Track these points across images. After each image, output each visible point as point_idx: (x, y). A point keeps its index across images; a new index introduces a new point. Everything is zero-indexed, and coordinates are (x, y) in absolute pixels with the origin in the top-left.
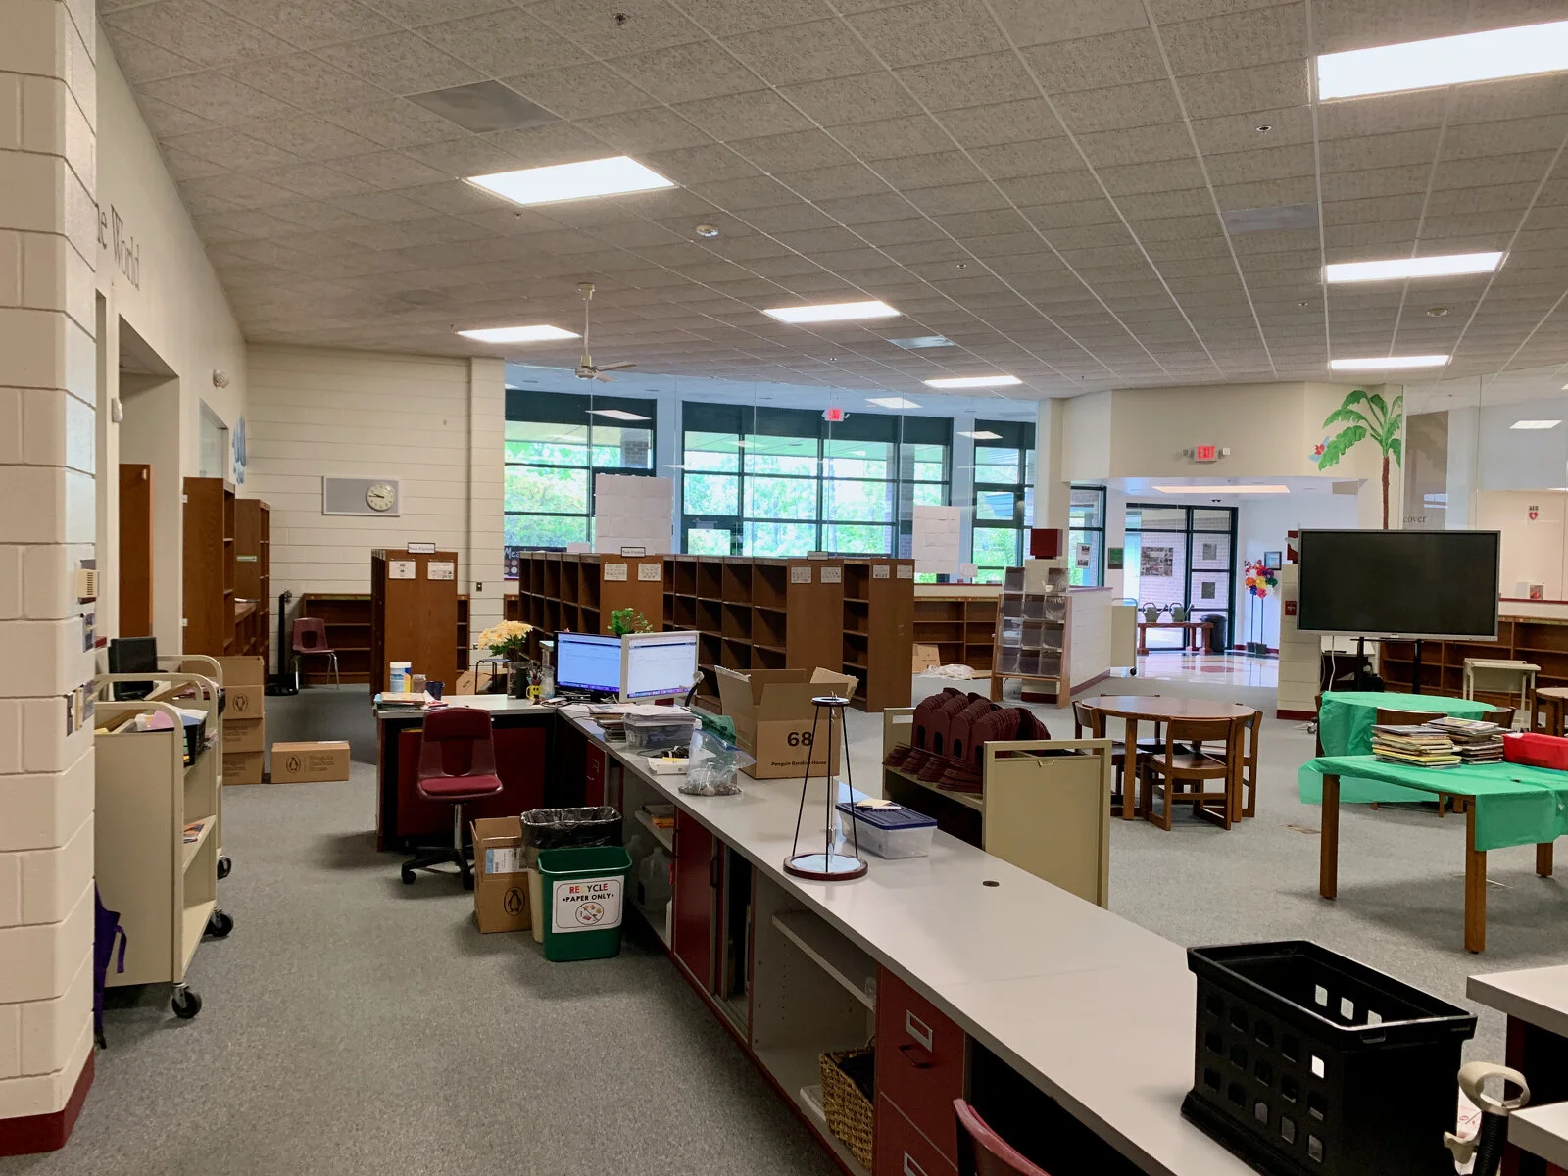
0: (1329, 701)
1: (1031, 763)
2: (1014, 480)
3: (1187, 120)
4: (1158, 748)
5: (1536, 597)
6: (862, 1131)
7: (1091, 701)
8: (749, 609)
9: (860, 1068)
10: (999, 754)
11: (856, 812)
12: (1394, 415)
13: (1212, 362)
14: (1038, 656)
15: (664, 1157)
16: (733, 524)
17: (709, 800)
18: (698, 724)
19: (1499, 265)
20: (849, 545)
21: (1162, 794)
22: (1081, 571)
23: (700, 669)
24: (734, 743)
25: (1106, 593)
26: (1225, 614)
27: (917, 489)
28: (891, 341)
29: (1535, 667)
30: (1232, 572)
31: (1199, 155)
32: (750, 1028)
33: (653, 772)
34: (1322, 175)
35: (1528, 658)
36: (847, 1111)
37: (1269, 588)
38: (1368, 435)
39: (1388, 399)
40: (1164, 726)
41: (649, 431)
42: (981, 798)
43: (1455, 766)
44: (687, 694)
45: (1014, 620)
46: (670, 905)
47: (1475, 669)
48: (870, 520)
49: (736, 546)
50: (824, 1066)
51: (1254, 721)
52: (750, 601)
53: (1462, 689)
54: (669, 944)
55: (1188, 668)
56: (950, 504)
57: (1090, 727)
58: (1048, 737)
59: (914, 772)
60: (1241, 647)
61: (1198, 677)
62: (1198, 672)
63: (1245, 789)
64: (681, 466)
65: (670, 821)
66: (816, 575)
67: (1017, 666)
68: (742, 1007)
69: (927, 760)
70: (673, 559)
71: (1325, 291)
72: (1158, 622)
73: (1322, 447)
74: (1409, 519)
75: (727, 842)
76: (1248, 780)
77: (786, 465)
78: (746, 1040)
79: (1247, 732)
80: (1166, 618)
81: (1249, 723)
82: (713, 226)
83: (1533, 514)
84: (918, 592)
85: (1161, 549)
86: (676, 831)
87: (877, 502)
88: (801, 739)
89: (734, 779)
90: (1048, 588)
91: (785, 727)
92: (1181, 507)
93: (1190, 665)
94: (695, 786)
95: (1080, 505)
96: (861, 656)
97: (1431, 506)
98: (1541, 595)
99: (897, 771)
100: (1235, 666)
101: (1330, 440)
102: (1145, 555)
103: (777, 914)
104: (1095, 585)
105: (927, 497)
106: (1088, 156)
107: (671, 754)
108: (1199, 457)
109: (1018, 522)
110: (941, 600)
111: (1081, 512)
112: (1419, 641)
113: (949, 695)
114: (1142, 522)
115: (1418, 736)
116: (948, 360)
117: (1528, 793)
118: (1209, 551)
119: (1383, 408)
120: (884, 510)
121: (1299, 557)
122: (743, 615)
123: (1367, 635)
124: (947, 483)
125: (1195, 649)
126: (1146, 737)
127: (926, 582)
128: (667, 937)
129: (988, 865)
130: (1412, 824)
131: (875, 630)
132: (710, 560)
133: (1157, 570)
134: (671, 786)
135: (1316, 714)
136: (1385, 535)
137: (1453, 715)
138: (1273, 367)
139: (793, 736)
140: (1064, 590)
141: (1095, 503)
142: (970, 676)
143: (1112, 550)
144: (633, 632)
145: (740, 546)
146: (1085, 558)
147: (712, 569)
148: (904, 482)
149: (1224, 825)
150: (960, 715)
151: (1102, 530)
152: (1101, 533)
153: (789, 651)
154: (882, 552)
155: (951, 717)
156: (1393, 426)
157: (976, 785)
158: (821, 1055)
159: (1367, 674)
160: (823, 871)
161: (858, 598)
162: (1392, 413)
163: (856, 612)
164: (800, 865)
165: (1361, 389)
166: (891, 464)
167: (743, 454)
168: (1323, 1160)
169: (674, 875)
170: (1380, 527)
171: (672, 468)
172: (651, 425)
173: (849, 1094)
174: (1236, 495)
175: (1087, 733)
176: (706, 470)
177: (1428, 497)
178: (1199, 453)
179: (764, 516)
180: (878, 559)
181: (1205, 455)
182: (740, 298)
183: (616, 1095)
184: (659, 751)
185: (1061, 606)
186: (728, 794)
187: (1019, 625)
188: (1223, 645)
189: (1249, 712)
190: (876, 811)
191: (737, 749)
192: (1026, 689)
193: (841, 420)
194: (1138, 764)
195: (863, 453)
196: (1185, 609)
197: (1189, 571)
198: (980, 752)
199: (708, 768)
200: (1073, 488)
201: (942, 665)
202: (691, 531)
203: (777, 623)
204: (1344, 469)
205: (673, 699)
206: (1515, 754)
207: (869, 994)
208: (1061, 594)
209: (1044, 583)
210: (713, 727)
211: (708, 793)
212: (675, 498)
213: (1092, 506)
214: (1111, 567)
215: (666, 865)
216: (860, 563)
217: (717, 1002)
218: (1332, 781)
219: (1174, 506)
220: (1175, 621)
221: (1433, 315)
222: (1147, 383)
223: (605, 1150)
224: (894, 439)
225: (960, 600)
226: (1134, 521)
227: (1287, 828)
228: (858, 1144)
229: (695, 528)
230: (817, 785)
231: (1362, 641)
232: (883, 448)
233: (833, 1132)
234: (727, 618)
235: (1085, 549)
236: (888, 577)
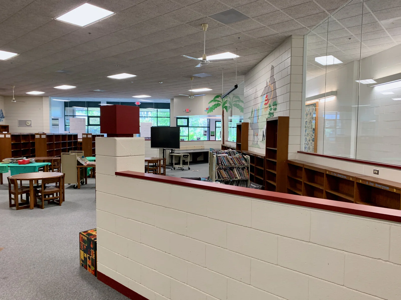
12: (225, 100)
73: (208, 108)
101: (210, 107)
156: (225, 103)
165: (219, 95)
236: (86, 137)
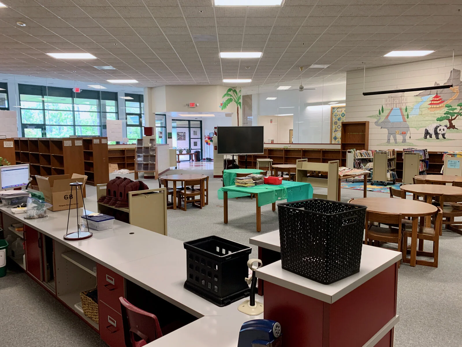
0: (225, 172)
1: (143, 197)
2: (138, 112)
3: (180, 6)
4: (182, 189)
5: (272, 143)
6: (95, 313)
7: (164, 177)
8: (50, 155)
9: (93, 295)
10: (133, 195)
11: (88, 218)
12: (239, 95)
13: (192, 79)
14: (148, 165)
15: (27, 337)
16: (42, 127)
17: (36, 220)
18: (30, 195)
19: (261, 56)
20: (87, 133)
21: (184, 201)
22: (160, 139)
23: (31, 177)
24: (44, 201)
25: (168, 146)
26: (200, 150)
27: (108, 115)
28: (94, 67)
29: (272, 160)
30: (201, 139)
31: (184, 17)
32: (56, 290)
33: (14, 213)
34: (217, 27)
35: (271, 158)
36: (90, 308)
37: (211, 143)
38: (233, 101)
39: (238, 91)
40: (184, 182)
41: (5, 94)
42: (128, 209)
43: (253, 186)
44: (26, 186)
45: (140, 155)
46: (24, 256)
47: (259, 161)
48: (93, 125)
49: (44, 134)
50: (82, 296)
51: (207, 179)
52: (50, 153)
53: (256, 167)
54: (25, 269)
55: (191, 166)
56: (118, 119)
57: (163, 184)
58: (148, 189)
59: (107, 203)
60: (205, 159)
61: (194, 168)
62: (194, 167)
63: (205, 197)
64: (20, 107)
65: (22, 229)
66: (73, 143)
67: (142, 169)
68: (53, 283)
69: (111, 200)
70: (19, 139)
71: (220, 59)
72: (183, 153)
73: (222, 104)
74: (244, 123)
75: (43, 233)
76: (206, 195)
77: (62, 106)
78: (55, 294)
79: (205, 182)
80: (184, 152)
81: (206, 180)
82: (24, 23)
83: (271, 122)
84: (109, 147)
85: (182, 133)
86: (24, 232)
87: (94, 119)
88: (69, 197)
89: (45, 212)
90: (150, 145)
91: (63, 193)
92: (187, 120)
93: (192, 165)
94: (30, 216)
95: (159, 120)
96: (91, 169)
97: (249, 120)
98: (273, 142)
99: (102, 204)
100: (203, 164)
101: (224, 102)
102: (178, 134)
103: (63, 253)
104: (164, 143)
105: (111, 117)
106: (152, 14)
107: (20, 206)
108: (191, 106)
109: (140, 125)
110: (117, 149)
111: (159, 122)
112: (246, 155)
113: (117, 179)
114: (177, 125)
115: (245, 179)
116: (114, 74)
117: (269, 191)
118: (195, 133)
119: (236, 93)
120: (97, 122)
121: (217, 134)
122: (47, 158)
123: (235, 154)
124: (117, 113)
125: (193, 160)
126: (179, 186)
127: (112, 144)
128: (24, 266)
129: (131, 228)
130: (245, 202)
131: (96, 160)
132: (33, 139)
133: (181, 139)
134: (21, 217)
135: (222, 176)
136: (238, 127)
137: (254, 173)
138: (208, 81)
139: (66, 196)
140: (155, 145)
141: (163, 119)
142: (128, 172)
143: (169, 133)
144: (2, 166)
145: (45, 134)
146: (161, 135)
147: (35, 142)
148: (103, 112)
149: (200, 208)
150: (121, 185)
151: (165, 127)
152: (165, 128)
153: (65, 169)
154: (97, 135)
155: (118, 185)
156: (239, 98)
157: (127, 205)
158: (81, 293)
159: (235, 164)
160: (77, 237)
161: (89, 150)
162: (239, 94)
163: (88, 155)
164: (69, 237)
165: (231, 88)
166: (98, 106)
167: (44, 102)
168: (218, 291)
169: (25, 247)
170: (237, 126)
171: (16, 107)
172: (6, 92)
173: (90, 303)
174: (201, 117)
175: (163, 186)
176: (31, 108)
177: (248, 117)
178: (191, 105)
179: (55, 124)
180: (95, 137)
181: (192, 106)
182: (37, 49)
183: (7, 321)
184: (16, 206)
185: (154, 150)
186: (43, 217)
187: (142, 156)
188: (200, 158)
189: (205, 176)
190: (95, 217)
191: (45, 202)
192: (145, 175)
193: (79, 92)
194: (177, 194)
195: (88, 103)
196: (189, 150)
197: (190, 139)
198: (127, 195)
199: (35, 209)
200: (156, 115)
201: (119, 170)
202: (25, 129)
203: (60, 160)
204: (228, 110)
205: (21, 188)
206: (267, 182)
207: (95, 272)
208: (154, 146)
209: (149, 143)
210: (35, 196)
211: (35, 218)
212: (18, 118)
213: (162, 120)
214: (169, 138)
215: (22, 243)
216: (89, 139)
217: (45, 284)
218: (226, 193)
219: (185, 120)
220: (187, 153)
221: (247, 68)
222: (174, 84)
223: (4, 340)
224: (98, 98)
225: (123, 149)
226: (175, 124)
227: (216, 207)
228: (94, 317)
229: (27, 128)
230: (73, 211)
231: (233, 156)
232: (95, 101)
233: (86, 315)
234: (41, 159)
235: (161, 133)
236: (99, 143)
